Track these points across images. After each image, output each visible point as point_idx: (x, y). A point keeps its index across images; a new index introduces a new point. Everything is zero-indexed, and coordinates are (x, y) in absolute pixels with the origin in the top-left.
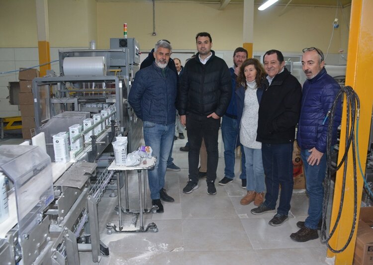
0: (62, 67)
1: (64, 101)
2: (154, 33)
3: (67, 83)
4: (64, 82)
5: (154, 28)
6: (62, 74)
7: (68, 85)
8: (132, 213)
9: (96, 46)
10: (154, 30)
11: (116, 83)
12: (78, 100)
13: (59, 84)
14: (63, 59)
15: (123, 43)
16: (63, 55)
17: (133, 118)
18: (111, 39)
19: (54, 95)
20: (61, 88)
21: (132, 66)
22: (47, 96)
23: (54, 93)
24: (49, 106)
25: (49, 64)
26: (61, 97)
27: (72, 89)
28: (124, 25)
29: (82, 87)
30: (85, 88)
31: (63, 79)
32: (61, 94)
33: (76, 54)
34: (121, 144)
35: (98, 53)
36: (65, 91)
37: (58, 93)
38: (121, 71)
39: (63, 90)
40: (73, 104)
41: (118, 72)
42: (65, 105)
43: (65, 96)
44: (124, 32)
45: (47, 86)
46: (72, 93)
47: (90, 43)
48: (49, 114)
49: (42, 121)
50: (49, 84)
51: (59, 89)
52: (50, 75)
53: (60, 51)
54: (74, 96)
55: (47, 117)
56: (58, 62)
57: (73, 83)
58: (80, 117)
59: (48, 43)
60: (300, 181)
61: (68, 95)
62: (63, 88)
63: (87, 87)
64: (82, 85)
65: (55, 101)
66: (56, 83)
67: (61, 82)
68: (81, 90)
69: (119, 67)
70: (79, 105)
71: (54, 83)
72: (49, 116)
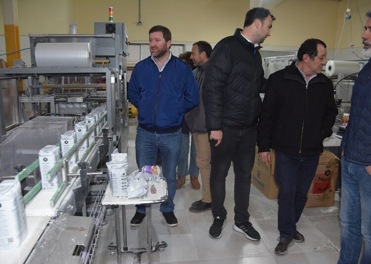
0: (33, 56)
1: (37, 99)
2: (140, 22)
3: (40, 76)
4: (36, 76)
5: (140, 17)
6: (34, 65)
7: (42, 79)
8: (133, 252)
9: (78, 30)
10: (140, 19)
11: (107, 77)
12: (55, 98)
13: (30, 78)
14: (35, 46)
15: (111, 28)
16: (35, 41)
17: (124, 120)
18: (95, 23)
19: (24, 92)
20: (33, 84)
21: (121, 56)
22: (14, 93)
23: (25, 89)
24: (17, 106)
25: (19, 52)
26: (33, 95)
27: (47, 85)
28: (110, 9)
29: (60, 82)
30: (65, 83)
31: (35, 71)
32: (33, 92)
33: (52, 40)
34: (120, 165)
35: (82, 38)
36: (38, 86)
37: (29, 89)
38: (110, 62)
39: (35, 86)
40: (49, 103)
41: (105, 63)
42: (38, 105)
43: (38, 93)
44: (110, 18)
45: (14, 81)
46: (47, 90)
47: (70, 26)
48: (17, 117)
49: (6, 127)
50: (17, 78)
51: (31, 85)
52: (19, 66)
53: (31, 36)
54: (50, 94)
55: (14, 121)
56: (29, 50)
57: (49, 77)
58: (60, 127)
59: (17, 28)
60: (328, 198)
61: (42, 92)
62: (35, 83)
63: (66, 82)
64: (61, 79)
65: (25, 99)
66: (25, 76)
67: (32, 75)
68: (59, 86)
69: (107, 57)
70: (57, 105)
71: (23, 76)
72: (17, 120)
